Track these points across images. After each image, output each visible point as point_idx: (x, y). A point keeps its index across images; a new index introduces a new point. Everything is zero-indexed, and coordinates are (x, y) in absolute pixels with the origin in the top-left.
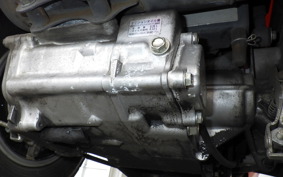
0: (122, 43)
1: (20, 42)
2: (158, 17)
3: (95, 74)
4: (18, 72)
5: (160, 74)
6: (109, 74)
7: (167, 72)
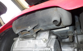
0: (37, 39)
1: (17, 40)
2: (45, 32)
3: (30, 48)
4: (16, 47)
5: (44, 48)
6: (33, 48)
7: (45, 48)
